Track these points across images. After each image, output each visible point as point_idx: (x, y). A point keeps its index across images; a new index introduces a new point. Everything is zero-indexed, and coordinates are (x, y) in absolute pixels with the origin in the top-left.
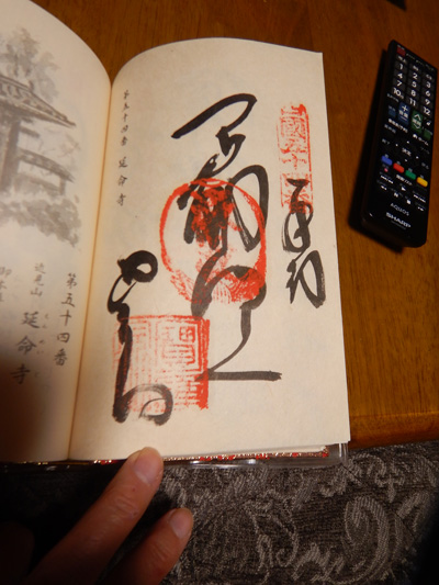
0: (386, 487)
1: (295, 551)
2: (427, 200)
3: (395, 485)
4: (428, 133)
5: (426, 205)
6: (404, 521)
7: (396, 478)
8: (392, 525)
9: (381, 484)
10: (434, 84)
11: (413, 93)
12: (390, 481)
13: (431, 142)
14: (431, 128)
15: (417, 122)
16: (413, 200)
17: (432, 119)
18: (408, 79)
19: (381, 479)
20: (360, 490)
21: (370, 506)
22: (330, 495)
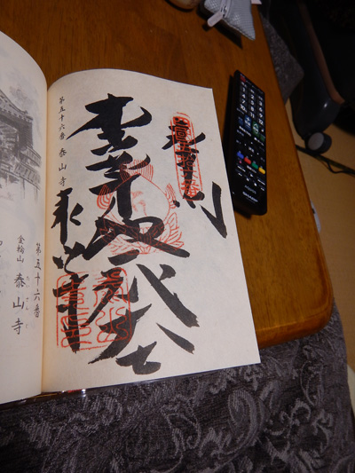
0: (252, 381)
1: (199, 436)
2: (266, 183)
3: (257, 378)
4: (263, 137)
5: (265, 187)
6: (264, 402)
7: (257, 373)
8: (258, 406)
9: (248, 379)
10: (264, 103)
11: (252, 109)
12: (254, 376)
13: (265, 143)
14: (264, 134)
15: (256, 129)
16: (258, 183)
17: (264, 127)
18: (248, 99)
19: (248, 375)
20: (236, 385)
21: (243, 396)
22: (217, 392)
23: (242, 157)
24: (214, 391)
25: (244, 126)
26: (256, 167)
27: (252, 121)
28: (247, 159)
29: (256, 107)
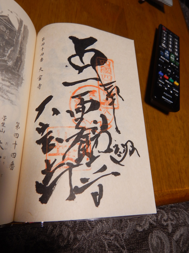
2: (179, 91)
3: (172, 224)
4: (177, 63)
5: (179, 94)
7: (172, 220)
9: (165, 224)
10: (179, 43)
11: (170, 46)
12: (169, 222)
14: (179, 61)
15: (172, 58)
16: (173, 91)
18: (168, 40)
19: (165, 221)
20: (155, 227)
22: (141, 230)
23: (162, 74)
24: (140, 229)
25: (164, 56)
26: (172, 81)
27: (170, 53)
28: (166, 76)
29: (173, 45)
